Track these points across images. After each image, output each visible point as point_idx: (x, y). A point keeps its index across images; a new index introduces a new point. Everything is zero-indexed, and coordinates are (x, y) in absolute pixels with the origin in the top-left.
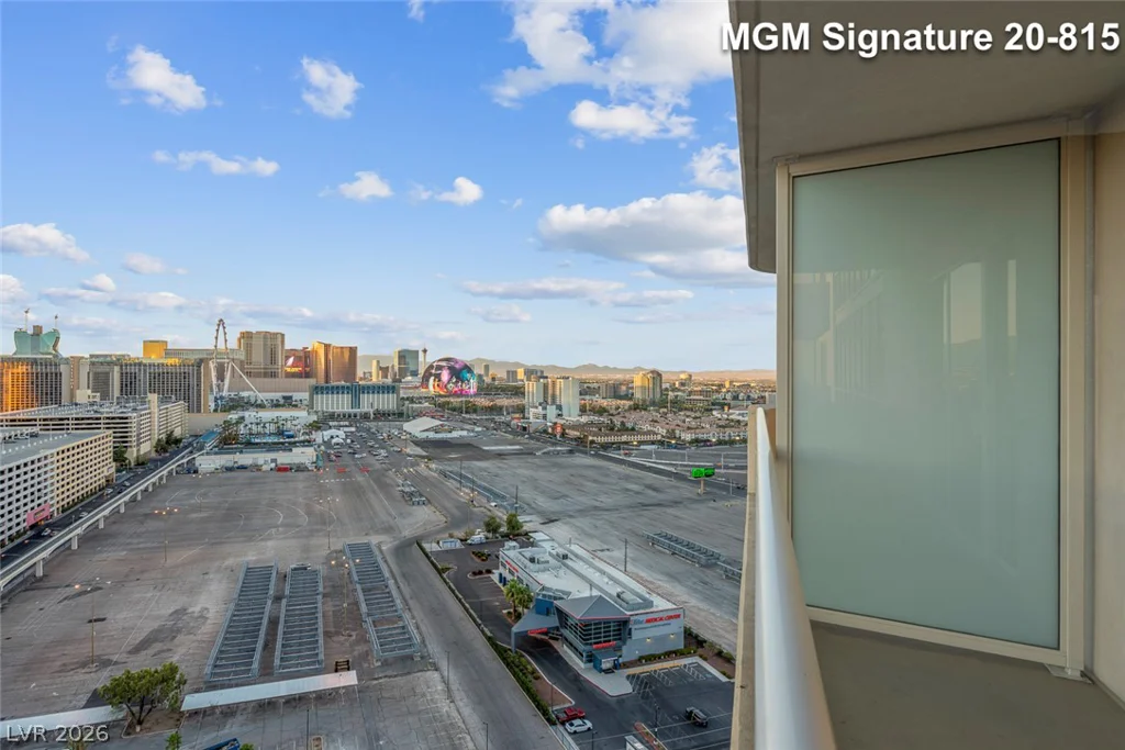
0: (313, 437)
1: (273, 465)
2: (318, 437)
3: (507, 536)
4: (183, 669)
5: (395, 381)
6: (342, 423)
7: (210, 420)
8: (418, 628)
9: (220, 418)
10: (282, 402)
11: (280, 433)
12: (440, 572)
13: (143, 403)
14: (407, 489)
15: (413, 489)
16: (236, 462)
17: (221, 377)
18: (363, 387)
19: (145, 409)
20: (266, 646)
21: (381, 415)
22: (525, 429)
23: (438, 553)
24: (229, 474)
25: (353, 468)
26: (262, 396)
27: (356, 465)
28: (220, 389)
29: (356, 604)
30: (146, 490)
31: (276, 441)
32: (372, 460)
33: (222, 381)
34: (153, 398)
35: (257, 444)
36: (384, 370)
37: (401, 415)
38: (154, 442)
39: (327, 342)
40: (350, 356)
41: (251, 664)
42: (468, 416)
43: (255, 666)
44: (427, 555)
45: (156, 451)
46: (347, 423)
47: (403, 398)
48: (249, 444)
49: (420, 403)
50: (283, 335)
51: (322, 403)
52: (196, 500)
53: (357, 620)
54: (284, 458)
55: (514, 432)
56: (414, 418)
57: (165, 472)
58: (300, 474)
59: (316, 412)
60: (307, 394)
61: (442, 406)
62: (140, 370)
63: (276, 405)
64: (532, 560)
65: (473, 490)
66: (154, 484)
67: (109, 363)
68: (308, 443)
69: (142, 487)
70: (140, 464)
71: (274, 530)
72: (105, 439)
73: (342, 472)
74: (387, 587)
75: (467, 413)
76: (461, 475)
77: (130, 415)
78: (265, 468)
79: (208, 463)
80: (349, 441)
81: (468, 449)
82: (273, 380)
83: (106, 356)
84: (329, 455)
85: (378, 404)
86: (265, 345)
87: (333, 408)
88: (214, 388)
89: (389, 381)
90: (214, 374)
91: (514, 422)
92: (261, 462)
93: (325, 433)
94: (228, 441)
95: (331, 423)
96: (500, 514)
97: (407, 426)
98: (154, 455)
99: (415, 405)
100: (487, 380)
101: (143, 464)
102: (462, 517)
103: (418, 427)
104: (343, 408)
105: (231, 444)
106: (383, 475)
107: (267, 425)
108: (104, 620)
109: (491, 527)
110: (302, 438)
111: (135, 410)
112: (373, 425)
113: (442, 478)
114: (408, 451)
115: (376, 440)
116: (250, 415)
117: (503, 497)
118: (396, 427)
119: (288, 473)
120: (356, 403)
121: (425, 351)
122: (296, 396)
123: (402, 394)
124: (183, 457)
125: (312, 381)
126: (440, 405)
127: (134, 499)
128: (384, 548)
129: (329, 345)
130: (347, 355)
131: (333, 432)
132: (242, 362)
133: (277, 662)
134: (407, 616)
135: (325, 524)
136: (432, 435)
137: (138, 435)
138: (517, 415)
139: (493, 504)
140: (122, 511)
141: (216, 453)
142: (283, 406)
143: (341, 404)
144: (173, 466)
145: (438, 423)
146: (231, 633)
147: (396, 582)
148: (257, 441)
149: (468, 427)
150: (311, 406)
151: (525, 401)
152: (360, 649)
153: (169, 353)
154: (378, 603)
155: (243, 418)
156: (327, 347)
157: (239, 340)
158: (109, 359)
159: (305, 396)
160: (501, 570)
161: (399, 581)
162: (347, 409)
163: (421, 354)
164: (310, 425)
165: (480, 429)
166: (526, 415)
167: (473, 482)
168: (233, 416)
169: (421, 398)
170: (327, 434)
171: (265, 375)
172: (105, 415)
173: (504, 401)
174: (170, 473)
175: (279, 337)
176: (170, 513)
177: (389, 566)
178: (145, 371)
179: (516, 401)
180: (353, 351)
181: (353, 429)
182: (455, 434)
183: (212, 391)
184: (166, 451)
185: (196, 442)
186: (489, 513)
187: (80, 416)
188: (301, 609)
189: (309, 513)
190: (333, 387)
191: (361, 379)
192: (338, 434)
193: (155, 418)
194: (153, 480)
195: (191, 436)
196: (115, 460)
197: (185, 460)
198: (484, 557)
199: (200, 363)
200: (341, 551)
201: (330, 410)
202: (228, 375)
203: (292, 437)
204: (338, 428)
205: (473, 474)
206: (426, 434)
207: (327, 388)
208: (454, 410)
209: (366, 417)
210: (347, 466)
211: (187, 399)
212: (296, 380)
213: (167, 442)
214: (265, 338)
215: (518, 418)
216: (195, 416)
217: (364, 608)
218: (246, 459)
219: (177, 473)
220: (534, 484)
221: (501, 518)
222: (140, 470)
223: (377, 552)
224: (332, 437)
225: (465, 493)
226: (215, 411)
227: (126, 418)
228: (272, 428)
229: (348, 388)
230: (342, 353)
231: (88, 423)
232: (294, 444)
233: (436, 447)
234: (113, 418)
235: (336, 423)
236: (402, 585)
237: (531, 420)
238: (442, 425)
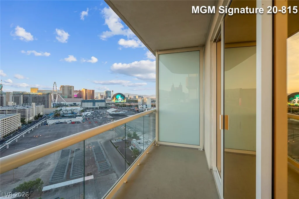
0: (82, 114)
1: (70, 122)
2: (83, 114)
3: (133, 138)
4: (42, 180)
5: (105, 99)
6: (90, 110)
7: (51, 110)
8: (110, 162)
9: (55, 109)
10: (73, 105)
11: (72, 113)
12: (116, 148)
16: (59, 121)
17: (55, 98)
18: (96, 101)
19: (31, 107)
20: (68, 171)
21: (101, 108)
22: (138, 111)
23: (115, 143)
24: (57, 125)
25: (93, 122)
26: (67, 103)
27: (94, 121)
28: (54, 101)
29: (94, 158)
30: (31, 130)
31: (71, 115)
32: (98, 120)
33: (55, 99)
34: (34, 104)
35: (66, 116)
36: (102, 96)
37: (106, 108)
38: (34, 116)
39: (86, 89)
41: (63, 176)
42: (123, 108)
43: (65, 176)
44: (113, 144)
45: (35, 119)
46: (91, 110)
47: (107, 104)
48: (63, 117)
50: (73, 87)
51: (85, 105)
52: (47, 132)
53: (94, 162)
54: (73, 120)
55: (135, 112)
56: (110, 108)
57: (37, 125)
58: (78, 124)
59: (83, 107)
60: (80, 102)
61: (117, 105)
62: (29, 96)
63: (71, 106)
64: (139, 143)
66: (34, 128)
68: (81, 116)
69: (30, 129)
72: (18, 116)
73: (90, 123)
74: (102, 152)
75: (123, 107)
77: (26, 109)
78: (68, 123)
79: (50, 122)
80: (92, 115)
81: (124, 116)
82: (70, 99)
83: (18, 92)
84: (86, 119)
85: (100, 105)
86: (68, 89)
87: (88, 106)
89: (103, 99)
90: (53, 97)
91: (135, 109)
92: (66, 121)
93: (85, 113)
94: (57, 115)
95: (87, 110)
97: (108, 111)
98: (34, 120)
99: (110, 105)
100: (129, 99)
101: (30, 123)
102: (122, 133)
103: (111, 111)
105: (58, 116)
106: (101, 123)
107: (69, 111)
109: (129, 136)
110: (79, 114)
111: (28, 107)
112: (98, 110)
114: (108, 117)
115: (99, 114)
116: (64, 108)
117: (133, 128)
118: (105, 111)
119: (75, 124)
120: (94, 105)
121: (113, 91)
122: (77, 103)
123: (107, 102)
124: (43, 120)
125: (82, 99)
127: (27, 133)
128: (101, 142)
129: (87, 89)
130: (91, 92)
131: (88, 112)
132: (61, 94)
133: (71, 175)
134: (107, 160)
136: (114, 113)
137: (29, 115)
138: (136, 107)
139: (130, 130)
140: (24, 136)
141: (53, 119)
142: (73, 106)
143: (90, 105)
144: (40, 123)
145: (115, 110)
146: (57, 168)
147: (104, 151)
148: (66, 115)
149: (124, 111)
150: (81, 106)
151: (138, 104)
152: (95, 169)
153: (39, 91)
154: (99, 157)
155: (62, 109)
156: (86, 90)
157: (61, 88)
158: (19, 93)
159: (80, 103)
160: (132, 146)
162: (92, 107)
163: (112, 92)
164: (81, 111)
165: (127, 111)
166: (138, 107)
168: (59, 109)
169: (111, 103)
170: (86, 113)
171: (68, 97)
172: (18, 109)
173: (133, 104)
174: (39, 125)
175: (72, 87)
176: (39, 136)
177: (102, 147)
178: (31, 96)
179: (136, 104)
180: (93, 91)
181: (93, 112)
182: (120, 112)
183: (52, 102)
184: (38, 119)
185: (47, 116)
186: (129, 132)
187: (10, 109)
188: (78, 160)
190: (88, 101)
191: (95, 98)
192: (89, 113)
193: (33, 110)
194: (34, 127)
195: (46, 115)
196: (21, 122)
197: (44, 121)
198: (127, 143)
199: (48, 94)
200: (89, 144)
201: (87, 107)
202: (57, 98)
203: (76, 114)
204: (89, 111)
206: (113, 112)
207: (86, 101)
208: (120, 106)
209: (97, 108)
210: (91, 121)
211: (44, 104)
212: (77, 99)
213: (38, 116)
214: (68, 87)
215: (136, 108)
216: (47, 109)
217: (96, 158)
218: (62, 120)
219: (41, 125)
220: (140, 124)
221: (132, 133)
222: (29, 125)
223: (99, 143)
224: (87, 114)
225: (123, 127)
226: (53, 107)
227: (25, 110)
228: (70, 112)
229: (92, 101)
230: (90, 91)
231: (12, 112)
232: (77, 116)
233: (115, 116)
234: (21, 110)
235: (88, 110)
236: (106, 152)
237: (140, 108)
238: (117, 110)
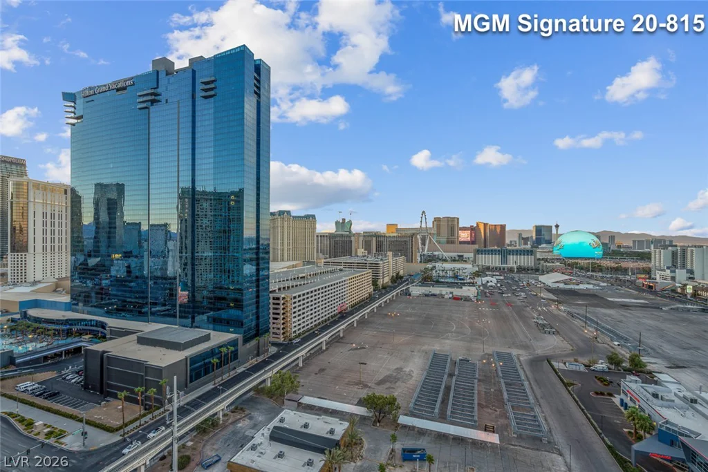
0: (475, 281)
1: (451, 296)
2: (479, 281)
3: (629, 371)
4: (399, 401)
5: (532, 247)
6: (494, 273)
7: (417, 267)
8: (546, 420)
9: (423, 266)
10: (457, 258)
11: (456, 277)
12: (566, 385)
13: (386, 256)
14: (540, 322)
15: (545, 322)
16: (430, 292)
17: (424, 244)
18: (510, 251)
19: (386, 260)
20: (443, 402)
21: (521, 270)
22: (651, 287)
23: (564, 371)
24: (426, 298)
25: (501, 302)
26: (446, 255)
27: (503, 301)
28: (423, 250)
29: (500, 391)
30: (386, 301)
31: (453, 281)
32: (515, 299)
33: (425, 245)
34: (390, 254)
35: (442, 282)
36: (526, 240)
38: (391, 277)
39: (485, 222)
40: (501, 231)
41: (434, 409)
42: (594, 274)
43: (436, 411)
44: (557, 373)
45: (391, 282)
46: (498, 274)
47: (539, 259)
48: (438, 282)
49: (553, 262)
50: (458, 219)
51: (482, 260)
52: (409, 311)
53: (501, 403)
54: (457, 292)
55: (638, 289)
56: (548, 273)
57: (395, 293)
58: (466, 302)
59: (478, 265)
60: (473, 254)
61: (571, 266)
62: (385, 239)
63: (454, 260)
64: (655, 396)
65: (597, 330)
66: (390, 299)
67: (371, 236)
68: (472, 284)
69: (384, 300)
70: (384, 288)
71: (450, 334)
72: (369, 274)
73: (493, 304)
74: (523, 385)
75: (592, 271)
76: (586, 317)
77: (379, 262)
78: (446, 296)
79: (416, 290)
80: (499, 285)
81: (594, 298)
82: (452, 245)
83: (369, 232)
84: (485, 293)
85: (520, 262)
86: (448, 225)
87: (489, 263)
88: (421, 250)
89: (529, 247)
90: (420, 241)
91: (641, 281)
92: (444, 293)
93: (483, 279)
94: (427, 279)
95: (487, 273)
96: (623, 352)
97: (542, 278)
98: (390, 284)
99: (548, 264)
100: (613, 247)
102: (587, 348)
103: (550, 279)
104: (495, 263)
105: (428, 281)
106: (523, 310)
107: (448, 272)
108: (365, 364)
109: (614, 360)
110: (468, 281)
111: (382, 260)
112: (516, 276)
113: (569, 317)
114: (542, 295)
115: (518, 286)
116: (439, 265)
117: (626, 340)
118: (533, 278)
119: (459, 301)
120: (504, 261)
121: (557, 226)
122: (466, 255)
123: (539, 255)
124: (403, 286)
125: (476, 247)
126: (569, 265)
127: (380, 306)
128: (521, 359)
129: (487, 224)
130: (498, 230)
131: (488, 278)
132: (435, 236)
133: (449, 413)
134: (537, 409)
135: (481, 336)
136: (562, 286)
137: (383, 273)
138: (643, 276)
139: (616, 343)
140: (375, 311)
141: (420, 286)
142: (458, 261)
143: (494, 261)
144: (399, 291)
145: (567, 277)
146: (424, 388)
147: (530, 384)
148: (442, 280)
149: (594, 282)
150: (475, 261)
151: (652, 265)
152: (502, 421)
153: (397, 230)
154: (516, 395)
155: (435, 267)
156: (485, 225)
157: (434, 222)
158: (371, 234)
159: (471, 255)
160: (622, 396)
161: (532, 383)
162: (498, 264)
163: (554, 228)
164: (474, 273)
165: (605, 284)
166: (653, 276)
167: (597, 323)
168: (430, 266)
169: (553, 259)
170: (485, 279)
171: (448, 242)
172: (369, 262)
173: (629, 264)
174: (397, 294)
175: (456, 219)
176: (396, 315)
177: (525, 372)
178: (387, 240)
179: (642, 264)
180: (503, 227)
181: (502, 278)
182: (581, 287)
183: (419, 251)
184: (396, 282)
185: (410, 279)
186: (612, 350)
187: (359, 262)
188: (465, 385)
189: (472, 327)
190: (489, 251)
191: (508, 245)
192: (492, 280)
193: (392, 264)
194: (389, 297)
195: (408, 275)
196: (373, 285)
197: (404, 288)
198: (606, 383)
199: (412, 236)
200: (491, 355)
201: (487, 264)
202: (427, 242)
203: (463, 279)
204: (493, 275)
205: (597, 317)
206: (557, 285)
207: (485, 251)
208: (582, 268)
209: (511, 270)
210: (497, 301)
211: (406, 255)
212: (466, 245)
213: (396, 278)
214: (448, 221)
215: (645, 279)
216: (410, 264)
217: (506, 396)
218: (436, 290)
219: (400, 294)
220: (661, 334)
221: (624, 356)
222: (383, 291)
223: (516, 361)
224: (488, 282)
225: (588, 330)
226: (421, 262)
227: (378, 264)
228: (450, 274)
229: (499, 251)
230: (495, 229)
231: (362, 266)
232: (464, 284)
233: (564, 295)
234: (372, 264)
235: (490, 273)
236: (534, 387)
237: (658, 280)
238: (571, 280)
